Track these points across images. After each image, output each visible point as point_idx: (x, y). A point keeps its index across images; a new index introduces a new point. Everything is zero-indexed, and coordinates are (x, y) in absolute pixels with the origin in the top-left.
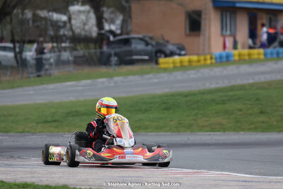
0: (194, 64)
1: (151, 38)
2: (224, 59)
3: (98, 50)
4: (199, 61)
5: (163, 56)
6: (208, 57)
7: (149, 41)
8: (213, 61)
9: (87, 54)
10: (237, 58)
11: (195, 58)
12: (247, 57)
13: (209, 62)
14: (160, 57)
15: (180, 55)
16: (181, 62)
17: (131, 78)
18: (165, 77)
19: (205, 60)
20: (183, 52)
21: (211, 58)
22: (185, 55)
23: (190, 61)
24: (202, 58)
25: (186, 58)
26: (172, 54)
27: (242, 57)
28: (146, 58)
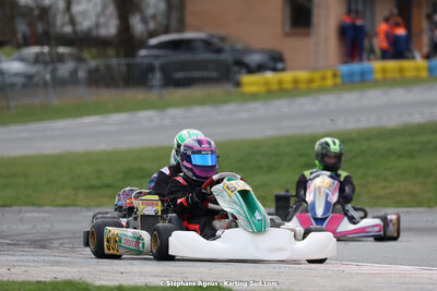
0: (303, 86)
1: (223, 39)
2: (357, 78)
3: (123, 61)
4: (311, 81)
5: (244, 71)
6: (329, 74)
7: (220, 44)
8: (338, 81)
9: (102, 67)
10: (379, 76)
11: (303, 75)
12: (397, 75)
13: (330, 82)
14: (239, 72)
15: (274, 70)
16: (280, 82)
17: (198, 110)
18: (258, 109)
19: (324, 78)
20: (280, 66)
21: (335, 76)
22: (283, 70)
23: (296, 81)
24: (317, 75)
25: (287, 76)
26: (260, 68)
27: (390, 75)
28: (214, 74)
